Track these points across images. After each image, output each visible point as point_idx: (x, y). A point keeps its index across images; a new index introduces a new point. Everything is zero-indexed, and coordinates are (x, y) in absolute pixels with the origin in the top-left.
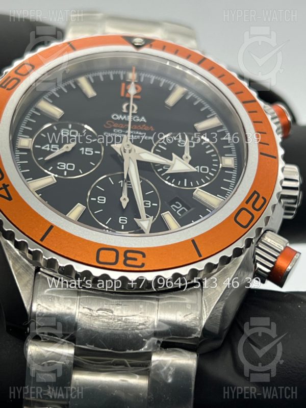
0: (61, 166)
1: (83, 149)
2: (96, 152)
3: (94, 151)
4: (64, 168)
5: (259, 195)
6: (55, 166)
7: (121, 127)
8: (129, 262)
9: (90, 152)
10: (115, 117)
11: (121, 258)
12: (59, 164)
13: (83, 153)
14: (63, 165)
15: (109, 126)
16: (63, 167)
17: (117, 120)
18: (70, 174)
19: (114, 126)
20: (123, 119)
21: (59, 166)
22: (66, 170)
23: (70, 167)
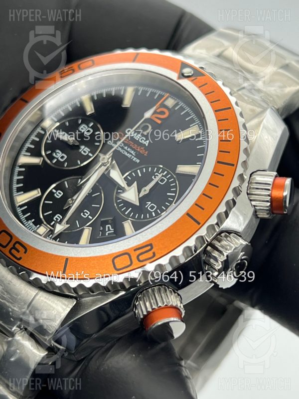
1: (83, 147)
2: (90, 154)
4: (58, 157)
6: (53, 151)
8: (13, 251)
9: (85, 152)
11: (11, 245)
14: (59, 154)
23: (62, 157)
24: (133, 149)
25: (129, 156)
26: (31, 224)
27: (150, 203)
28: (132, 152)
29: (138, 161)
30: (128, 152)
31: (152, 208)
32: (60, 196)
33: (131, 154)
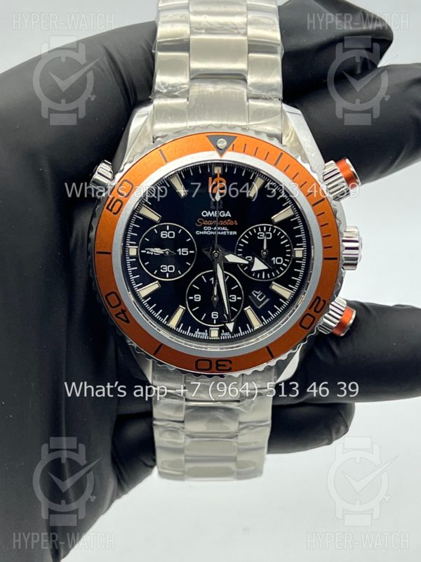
1: (180, 250)
2: (191, 252)
3: (189, 251)
5: (320, 299)
6: (159, 269)
7: (211, 224)
8: (219, 368)
9: (185, 253)
10: (205, 214)
11: (214, 366)
13: (180, 254)
14: (165, 267)
15: (200, 224)
16: (165, 270)
17: (206, 217)
18: (171, 276)
19: (204, 223)
20: (211, 215)
21: (162, 268)
22: (167, 272)
23: (171, 269)
24: (222, 226)
25: (224, 233)
26: (200, 333)
27: (274, 258)
28: (224, 229)
29: (235, 233)
30: (221, 231)
31: (279, 261)
32: (200, 298)
33: (224, 231)
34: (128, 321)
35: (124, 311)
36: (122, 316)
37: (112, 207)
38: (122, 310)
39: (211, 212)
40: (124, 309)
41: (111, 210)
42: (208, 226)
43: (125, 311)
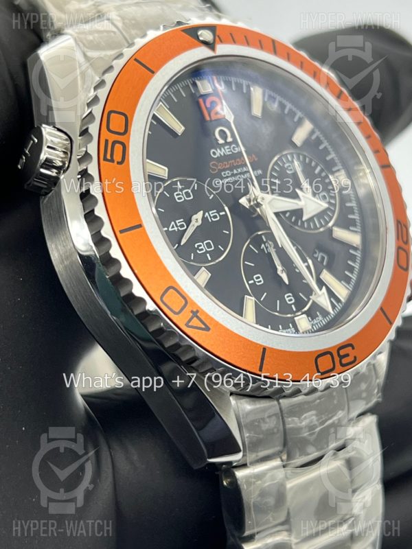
0: (200, 248)
1: (207, 214)
2: (221, 214)
3: (218, 212)
4: (204, 251)
6: (195, 251)
7: (227, 166)
9: (215, 217)
10: (214, 153)
12: (196, 246)
13: (210, 221)
14: (201, 245)
15: (215, 170)
16: (202, 250)
17: (218, 157)
18: (214, 255)
19: (219, 167)
20: (222, 154)
21: (198, 249)
22: (207, 252)
23: (209, 245)
24: (242, 166)
34: (207, 329)
35: (196, 313)
36: (195, 322)
37: (112, 155)
38: (192, 312)
39: (221, 150)
40: (195, 310)
41: (112, 160)
42: (224, 170)
43: (197, 311)
